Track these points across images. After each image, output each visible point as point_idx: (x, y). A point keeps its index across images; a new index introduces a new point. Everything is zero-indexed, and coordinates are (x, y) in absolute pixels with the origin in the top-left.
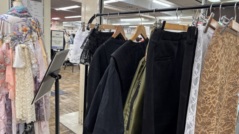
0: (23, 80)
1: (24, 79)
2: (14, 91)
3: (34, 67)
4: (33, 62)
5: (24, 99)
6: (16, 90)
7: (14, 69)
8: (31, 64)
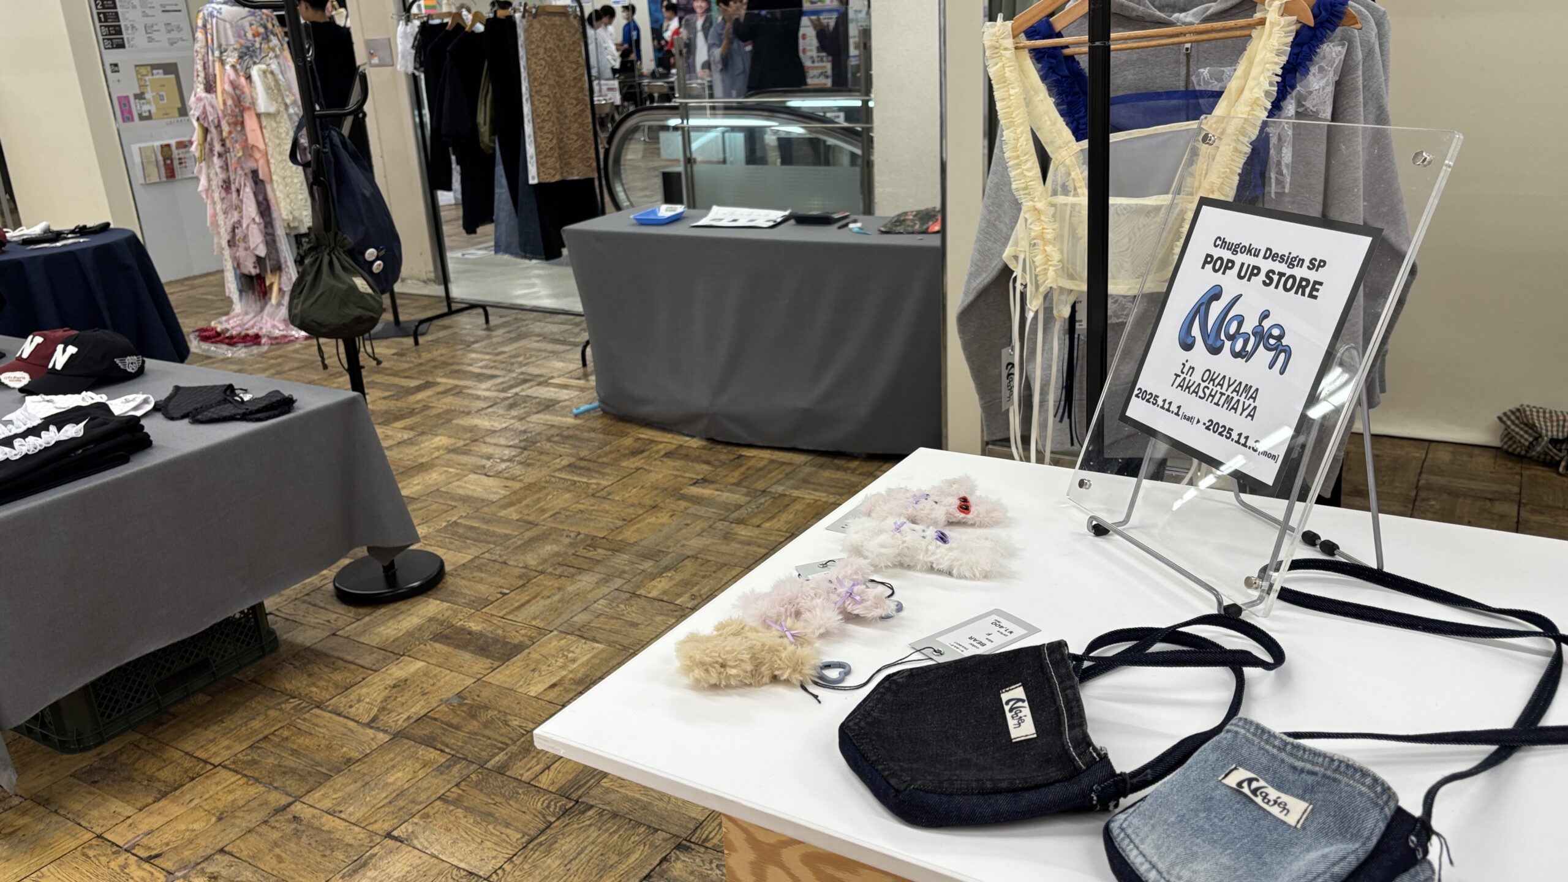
0: (277, 142)
1: (278, 138)
2: (268, 163)
3: (291, 111)
4: (288, 101)
5: (288, 180)
6: (272, 161)
7: (258, 116)
8: (286, 104)
